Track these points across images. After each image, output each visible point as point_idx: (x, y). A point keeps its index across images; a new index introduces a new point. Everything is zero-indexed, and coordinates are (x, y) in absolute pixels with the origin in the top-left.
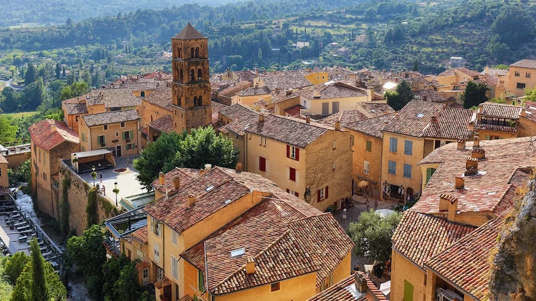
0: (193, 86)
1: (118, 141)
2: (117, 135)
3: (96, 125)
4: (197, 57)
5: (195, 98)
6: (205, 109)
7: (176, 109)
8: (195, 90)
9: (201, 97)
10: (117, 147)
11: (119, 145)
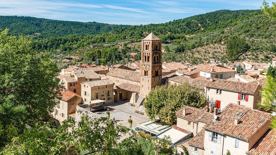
0: (155, 65)
1: (104, 95)
2: (104, 92)
3: (95, 87)
4: (156, 50)
5: (156, 71)
6: (159, 77)
7: (144, 78)
8: (156, 67)
9: (158, 71)
10: (103, 99)
11: (104, 98)
